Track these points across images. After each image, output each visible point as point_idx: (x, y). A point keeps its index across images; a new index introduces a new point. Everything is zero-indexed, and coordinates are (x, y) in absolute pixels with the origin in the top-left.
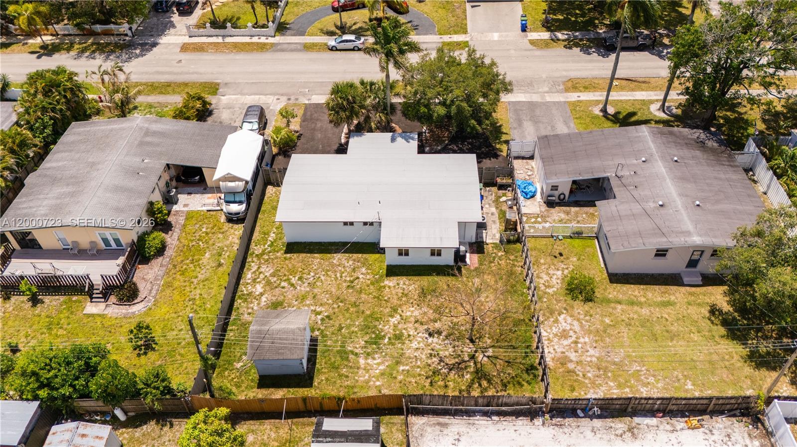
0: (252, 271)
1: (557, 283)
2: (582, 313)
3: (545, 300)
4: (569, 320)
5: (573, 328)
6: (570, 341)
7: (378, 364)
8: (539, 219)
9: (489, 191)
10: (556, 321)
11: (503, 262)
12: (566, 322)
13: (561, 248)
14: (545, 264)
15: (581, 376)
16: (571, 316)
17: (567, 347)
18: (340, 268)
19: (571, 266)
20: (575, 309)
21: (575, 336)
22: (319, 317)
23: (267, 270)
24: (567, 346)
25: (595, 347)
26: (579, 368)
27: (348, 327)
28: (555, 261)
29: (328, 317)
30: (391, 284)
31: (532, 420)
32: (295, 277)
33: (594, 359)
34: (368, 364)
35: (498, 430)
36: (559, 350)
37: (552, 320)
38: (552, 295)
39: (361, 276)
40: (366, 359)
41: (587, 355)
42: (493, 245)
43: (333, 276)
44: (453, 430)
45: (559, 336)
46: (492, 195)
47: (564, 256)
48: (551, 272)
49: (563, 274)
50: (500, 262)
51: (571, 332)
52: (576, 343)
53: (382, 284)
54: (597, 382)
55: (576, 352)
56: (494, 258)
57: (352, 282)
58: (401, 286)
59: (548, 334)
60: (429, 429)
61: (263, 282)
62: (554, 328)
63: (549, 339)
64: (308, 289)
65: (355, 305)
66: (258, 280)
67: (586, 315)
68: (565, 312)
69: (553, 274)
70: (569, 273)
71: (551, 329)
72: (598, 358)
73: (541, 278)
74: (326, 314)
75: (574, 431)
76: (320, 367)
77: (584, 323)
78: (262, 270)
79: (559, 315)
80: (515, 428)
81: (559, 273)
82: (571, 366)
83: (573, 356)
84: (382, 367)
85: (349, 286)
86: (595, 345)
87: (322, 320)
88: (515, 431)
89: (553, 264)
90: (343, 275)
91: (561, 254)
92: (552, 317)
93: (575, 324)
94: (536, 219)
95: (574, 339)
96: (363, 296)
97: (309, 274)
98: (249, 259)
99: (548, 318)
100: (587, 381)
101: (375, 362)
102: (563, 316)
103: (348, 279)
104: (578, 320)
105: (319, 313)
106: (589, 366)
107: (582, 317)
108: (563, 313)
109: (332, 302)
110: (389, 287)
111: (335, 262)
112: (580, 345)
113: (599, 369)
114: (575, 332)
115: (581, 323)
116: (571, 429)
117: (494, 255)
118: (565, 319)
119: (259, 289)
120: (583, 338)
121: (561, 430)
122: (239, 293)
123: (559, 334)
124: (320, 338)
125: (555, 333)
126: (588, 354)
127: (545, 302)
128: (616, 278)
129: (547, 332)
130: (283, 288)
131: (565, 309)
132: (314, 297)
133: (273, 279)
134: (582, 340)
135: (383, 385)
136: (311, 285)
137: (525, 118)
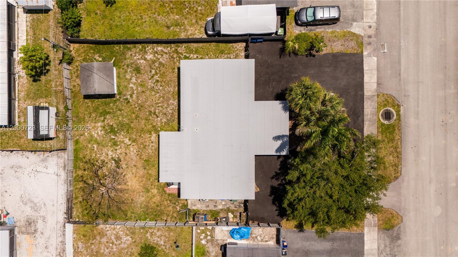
0: (163, 49)
1: (154, 240)
2: (133, 251)
3: (142, 231)
4: (128, 242)
5: (123, 243)
6: (114, 240)
7: (98, 133)
8: (209, 238)
9: (239, 206)
10: (127, 235)
11: (171, 209)
12: (126, 240)
13: (182, 248)
14: (169, 235)
15: (92, 242)
16: (130, 244)
17: (109, 238)
18: (166, 105)
19: (168, 251)
20: (135, 247)
21: (117, 244)
22: (129, 97)
23: (164, 59)
24: (111, 238)
25: (110, 253)
26: (97, 242)
27: (122, 115)
28: (172, 242)
29: (129, 102)
30: (152, 138)
31: (66, 213)
32: (159, 77)
33: (102, 251)
34: (98, 128)
35: (62, 195)
36: (108, 233)
37: (128, 233)
38: (145, 236)
39: (159, 119)
40: (101, 126)
41: (104, 247)
42: (186, 203)
43: (159, 101)
44: (62, 172)
45: (117, 234)
46: (235, 207)
47: (176, 249)
48: (163, 238)
49: (162, 245)
50: (170, 207)
51: (120, 242)
52: (113, 243)
53: (152, 133)
54: (88, 250)
55: (107, 242)
56: (175, 204)
57: (155, 114)
58: (151, 144)
59: (118, 228)
60: (62, 161)
61: (155, 58)
62: (122, 233)
63: (114, 228)
64: (149, 87)
65: (137, 117)
66: (156, 55)
67: (131, 253)
68: (133, 241)
69: (161, 239)
70: (162, 249)
71: (121, 231)
72: (103, 253)
73: (158, 231)
74: (131, 100)
75: (61, 232)
76: (95, 102)
77: (126, 250)
78: (164, 55)
79: (131, 237)
80: (63, 204)
81: (162, 243)
82: (98, 238)
83: (104, 240)
84: (96, 135)
85: (151, 112)
86: (111, 253)
87: (127, 99)
88: (62, 203)
89: (169, 241)
90: (160, 108)
91: (178, 246)
92: (129, 233)
93: (125, 245)
94: (210, 236)
95: (115, 242)
96: (144, 121)
97: (161, 86)
98: (173, 45)
99: (129, 231)
100: (89, 244)
101: (99, 132)
102: (130, 239)
103: (157, 111)
104: (128, 247)
105: (131, 96)
106: (98, 248)
107: (130, 250)
108: (132, 240)
109: (139, 103)
110: (150, 137)
111: (171, 101)
112: (111, 245)
113: (96, 252)
114: (120, 244)
115: (126, 249)
116: (63, 231)
117: (177, 203)
118: (128, 240)
119: (149, 57)
120: (116, 248)
121: (62, 226)
122: (146, 45)
123: (118, 235)
124: (115, 99)
125: (119, 233)
126: (106, 249)
127: (140, 231)
129: (119, 228)
130: (151, 72)
131: (135, 242)
132: (143, 92)
133: (157, 64)
134: (114, 247)
135: (85, 137)
136: (152, 89)
137: (335, 244)
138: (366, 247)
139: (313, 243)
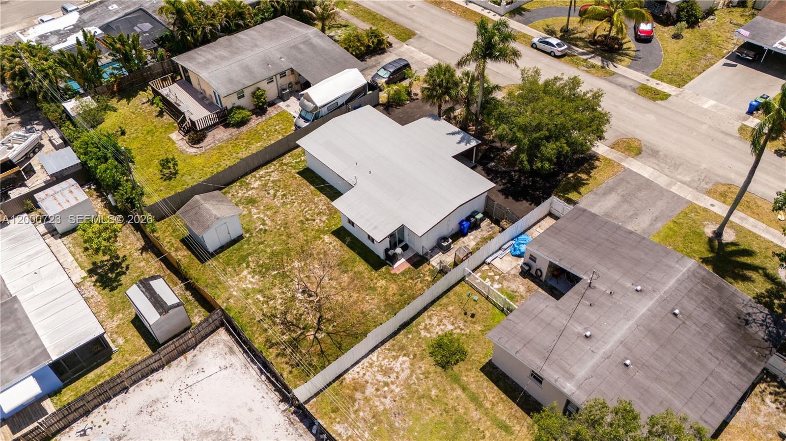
0: (267, 171)
1: (437, 333)
2: (423, 369)
3: (410, 336)
4: (407, 364)
5: (401, 373)
6: (386, 379)
7: (251, 282)
8: (497, 277)
9: (491, 228)
10: (396, 358)
11: (421, 285)
12: (401, 364)
13: (480, 311)
14: (449, 312)
15: (355, 408)
16: (412, 364)
17: (375, 381)
18: (313, 206)
19: (468, 331)
20: (422, 362)
21: (393, 380)
22: (262, 227)
23: (275, 176)
24: (377, 380)
25: (395, 401)
26: (362, 402)
27: (269, 246)
28: (463, 316)
29: (266, 230)
30: (326, 240)
31: (281, 401)
32: (283, 191)
33: (381, 408)
34: (246, 277)
35: (254, 386)
36: (367, 377)
37: (394, 353)
38: (420, 338)
39: (317, 221)
40: (249, 273)
41: (380, 400)
42: (431, 268)
43: (302, 208)
44: (232, 359)
45: (381, 369)
46: (488, 232)
47: (474, 320)
48: (445, 321)
49: (452, 330)
50: (418, 284)
51: (395, 374)
52: (386, 384)
53: (322, 236)
54: (358, 424)
55: (377, 390)
56: (420, 277)
57: (307, 220)
58: (331, 246)
59: (376, 360)
60: (221, 346)
61: (263, 182)
62: (387, 360)
63: (371, 364)
64: (279, 205)
65: (289, 236)
66: (263, 179)
67: (423, 374)
68: (411, 357)
69: (444, 324)
70: (458, 334)
71: (384, 359)
72: (385, 409)
73: (431, 319)
74: (267, 228)
75: (294, 435)
76: (221, 256)
77: (414, 377)
78: (273, 174)
79: (405, 355)
80: (265, 395)
81: (450, 327)
82: (358, 395)
83: (370, 390)
84: (250, 286)
85: (302, 221)
86: (397, 399)
87: (261, 230)
88: (263, 397)
89: (456, 318)
90: (309, 212)
91: (473, 316)
92: (397, 353)
93: (405, 372)
94: (495, 275)
95: (389, 380)
96: (301, 234)
97: (292, 196)
98: (274, 163)
99: (394, 350)
100: (353, 416)
101: (251, 279)
102: (405, 358)
103: (308, 216)
104: (413, 371)
105: (264, 224)
106: (371, 409)
107: (419, 371)
108: (409, 357)
109: (279, 223)
110: (323, 241)
111: (316, 199)
112: (386, 389)
113: (374, 417)
114: (397, 377)
115: (411, 375)
116: (294, 432)
117: (422, 275)
118: (404, 362)
119: (256, 184)
120: (397, 386)
121: (288, 426)
122: (243, 179)
123: (384, 368)
124: (245, 239)
125: (382, 364)
126: (383, 400)
127: (409, 338)
128: (492, 372)
129: (377, 358)
130: (268, 194)
131: (415, 356)
132: (276, 212)
133: (270, 184)
134: (393, 387)
135: (235, 296)
136: (284, 204)
137: (619, 191)
138: (646, 176)
139: (599, 204)
